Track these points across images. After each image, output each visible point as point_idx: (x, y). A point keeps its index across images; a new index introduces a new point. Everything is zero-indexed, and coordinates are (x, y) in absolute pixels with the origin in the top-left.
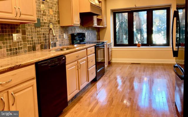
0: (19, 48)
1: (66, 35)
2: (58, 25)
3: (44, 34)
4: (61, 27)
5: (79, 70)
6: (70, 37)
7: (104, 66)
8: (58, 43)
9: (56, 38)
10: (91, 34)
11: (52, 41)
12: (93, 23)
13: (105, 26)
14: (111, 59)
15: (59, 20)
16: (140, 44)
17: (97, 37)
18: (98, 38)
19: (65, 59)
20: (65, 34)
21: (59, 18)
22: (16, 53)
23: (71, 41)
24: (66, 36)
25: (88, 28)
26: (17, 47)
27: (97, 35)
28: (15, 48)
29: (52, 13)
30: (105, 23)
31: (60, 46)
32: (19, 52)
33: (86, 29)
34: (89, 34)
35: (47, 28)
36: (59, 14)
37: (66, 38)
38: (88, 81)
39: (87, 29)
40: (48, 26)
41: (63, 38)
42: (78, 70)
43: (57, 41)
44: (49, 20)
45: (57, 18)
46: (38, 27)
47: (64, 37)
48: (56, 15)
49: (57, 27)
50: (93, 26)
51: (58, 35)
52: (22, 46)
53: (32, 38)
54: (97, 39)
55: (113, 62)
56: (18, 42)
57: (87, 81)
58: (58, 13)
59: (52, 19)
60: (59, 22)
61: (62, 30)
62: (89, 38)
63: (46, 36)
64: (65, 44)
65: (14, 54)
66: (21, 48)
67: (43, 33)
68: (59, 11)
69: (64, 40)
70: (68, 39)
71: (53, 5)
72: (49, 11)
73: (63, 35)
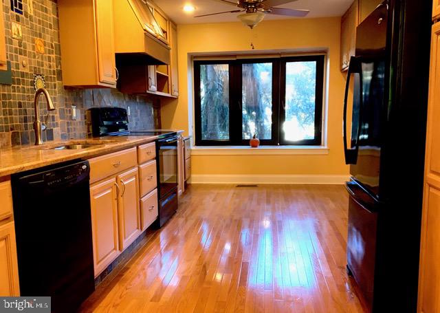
1: (79, 110)
2: (57, 82)
3: (20, 105)
4: (66, 87)
5: (121, 199)
6: (89, 117)
7: (176, 192)
8: (57, 131)
9: (53, 117)
10: (141, 111)
11: (43, 124)
12: (146, 85)
13: (176, 94)
14: (190, 177)
15: (59, 68)
16: (256, 141)
17: (155, 122)
18: (157, 124)
19: (88, 168)
20: (77, 108)
21: (60, 63)
23: (91, 126)
24: (79, 114)
25: (132, 97)
27: (155, 118)
29: (42, 50)
30: (175, 88)
31: (62, 138)
33: (127, 99)
34: (136, 112)
35: (28, 90)
36: (60, 54)
37: (79, 119)
38: (141, 229)
39: (130, 99)
40: (33, 83)
41: (71, 117)
42: (117, 199)
43: (57, 125)
44: (35, 68)
45: (53, 64)
47: (74, 115)
48: (53, 56)
49: (55, 88)
50: (148, 92)
51: (57, 109)
54: (155, 125)
55: (192, 183)
57: (138, 228)
58: (59, 49)
59: (43, 66)
60: (59, 74)
61: (67, 97)
62: (136, 123)
63: (25, 110)
64: (75, 134)
67: (17, 101)
68: (59, 45)
69: (74, 124)
70: (84, 121)
71: (44, 29)
72: (33, 41)
73: (70, 111)
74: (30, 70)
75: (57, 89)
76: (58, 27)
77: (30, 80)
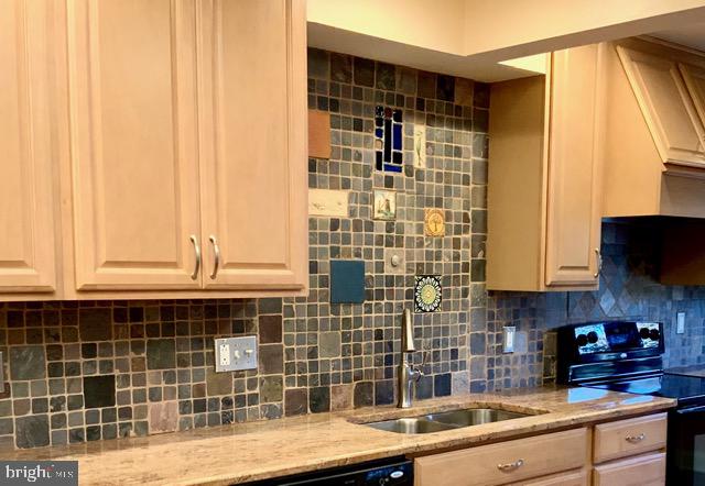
0: (241, 400)
1: (524, 335)
2: (471, 285)
3: (379, 335)
4: (492, 293)
6: (551, 345)
8: (460, 377)
9: (454, 353)
15: (480, 257)
20: (518, 329)
21: (483, 247)
22: (227, 420)
23: (554, 364)
24: (524, 342)
26: (232, 395)
28: (221, 397)
29: (441, 229)
32: (242, 417)
35: (400, 306)
36: (485, 229)
37: (522, 351)
40: (412, 294)
41: (500, 350)
43: (462, 366)
44: (418, 264)
45: (466, 251)
46: (348, 304)
47: (509, 344)
48: (467, 236)
49: (465, 295)
51: (467, 335)
52: (257, 391)
53: (313, 353)
56: (239, 374)
58: (482, 222)
59: (438, 258)
60: (479, 270)
61: (495, 310)
63: (390, 344)
64: (507, 382)
65: (214, 421)
66: (253, 399)
67: (374, 329)
68: (485, 213)
69: (508, 363)
70: (536, 354)
71: (448, 189)
72: (421, 216)
73: (500, 338)
74: (409, 270)
75: (469, 298)
76: (486, 180)
77: (406, 289)
